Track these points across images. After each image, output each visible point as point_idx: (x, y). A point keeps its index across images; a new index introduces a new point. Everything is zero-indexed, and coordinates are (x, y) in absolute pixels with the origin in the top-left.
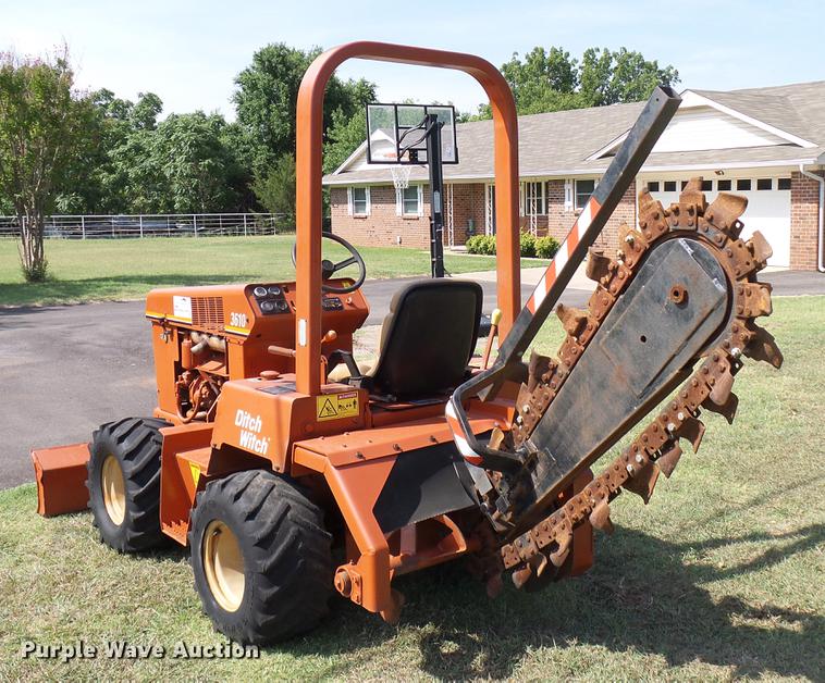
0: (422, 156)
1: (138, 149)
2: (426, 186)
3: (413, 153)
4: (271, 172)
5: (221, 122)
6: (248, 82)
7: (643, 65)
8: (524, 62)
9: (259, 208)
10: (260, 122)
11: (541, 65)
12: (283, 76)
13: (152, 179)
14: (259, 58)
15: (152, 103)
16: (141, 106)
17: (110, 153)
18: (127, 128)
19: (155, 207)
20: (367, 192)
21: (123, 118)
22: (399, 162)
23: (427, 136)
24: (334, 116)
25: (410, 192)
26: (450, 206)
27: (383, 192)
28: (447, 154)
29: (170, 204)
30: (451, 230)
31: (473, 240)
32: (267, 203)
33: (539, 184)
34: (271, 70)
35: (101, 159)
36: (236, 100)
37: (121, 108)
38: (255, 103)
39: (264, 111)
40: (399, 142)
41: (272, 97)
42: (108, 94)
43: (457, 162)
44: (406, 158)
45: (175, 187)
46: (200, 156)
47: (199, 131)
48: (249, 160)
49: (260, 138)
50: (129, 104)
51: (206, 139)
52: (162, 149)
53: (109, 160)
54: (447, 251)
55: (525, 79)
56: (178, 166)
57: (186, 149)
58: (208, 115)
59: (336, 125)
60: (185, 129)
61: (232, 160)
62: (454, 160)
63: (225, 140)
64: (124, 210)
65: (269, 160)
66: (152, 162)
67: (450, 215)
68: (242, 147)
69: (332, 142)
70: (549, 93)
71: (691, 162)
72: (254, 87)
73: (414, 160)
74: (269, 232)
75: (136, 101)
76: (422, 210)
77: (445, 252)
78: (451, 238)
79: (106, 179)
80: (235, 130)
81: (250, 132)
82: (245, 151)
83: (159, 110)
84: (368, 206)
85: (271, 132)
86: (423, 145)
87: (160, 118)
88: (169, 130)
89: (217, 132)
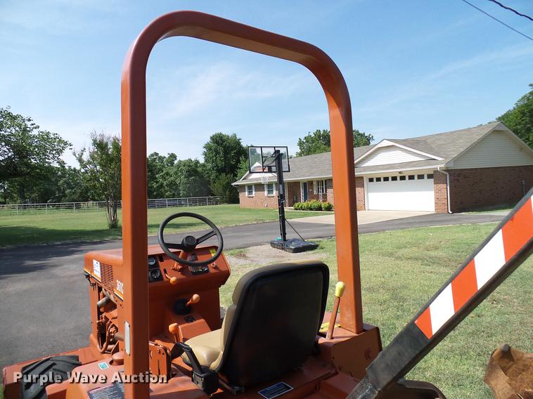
0: (274, 169)
1: (167, 174)
2: (276, 184)
3: (270, 168)
4: (217, 181)
5: (198, 162)
6: (208, 147)
7: (359, 134)
8: (313, 135)
9: (213, 195)
10: (213, 162)
11: (319, 136)
12: (222, 144)
13: (172, 185)
14: (212, 138)
15: (173, 156)
16: (169, 158)
17: (157, 176)
18: (163, 166)
19: (173, 196)
20: (253, 187)
21: (162, 162)
22: (263, 172)
23: (276, 160)
24: (241, 159)
25: (270, 186)
26: (286, 191)
27: (259, 187)
28: (285, 167)
29: (179, 194)
30: (287, 201)
31: (296, 205)
32: (216, 193)
33: (322, 181)
34: (217, 142)
35: (154, 178)
36: (204, 154)
37: (161, 159)
38: (211, 155)
39: (214, 158)
40: (263, 163)
41: (217, 152)
42: (156, 154)
43: (289, 171)
44: (266, 170)
45: (181, 188)
46: (190, 175)
47: (189, 166)
48: (209, 177)
49: (213, 169)
50: (165, 157)
51: (192, 169)
52: (176, 173)
53: (156, 178)
54: (286, 209)
55: (313, 142)
56: (181, 180)
57: (185, 173)
58: (193, 160)
59: (242, 162)
60: (184, 166)
61: (203, 177)
62: (287, 170)
63: (199, 169)
64: (162, 197)
65: (217, 177)
66: (172, 178)
67: (286, 195)
68: (206, 172)
69: (240, 169)
70: (323, 146)
71: (388, 169)
72: (210, 149)
73: (270, 171)
74: (217, 204)
75: (167, 156)
76: (275, 193)
77: (285, 210)
78: (287, 204)
79: (155, 185)
80: (204, 165)
81: (209, 166)
82: (208, 173)
83: (176, 159)
84: (254, 193)
85: (217, 166)
86: (274, 164)
87: (176, 162)
88: (178, 166)
89: (197, 166)
